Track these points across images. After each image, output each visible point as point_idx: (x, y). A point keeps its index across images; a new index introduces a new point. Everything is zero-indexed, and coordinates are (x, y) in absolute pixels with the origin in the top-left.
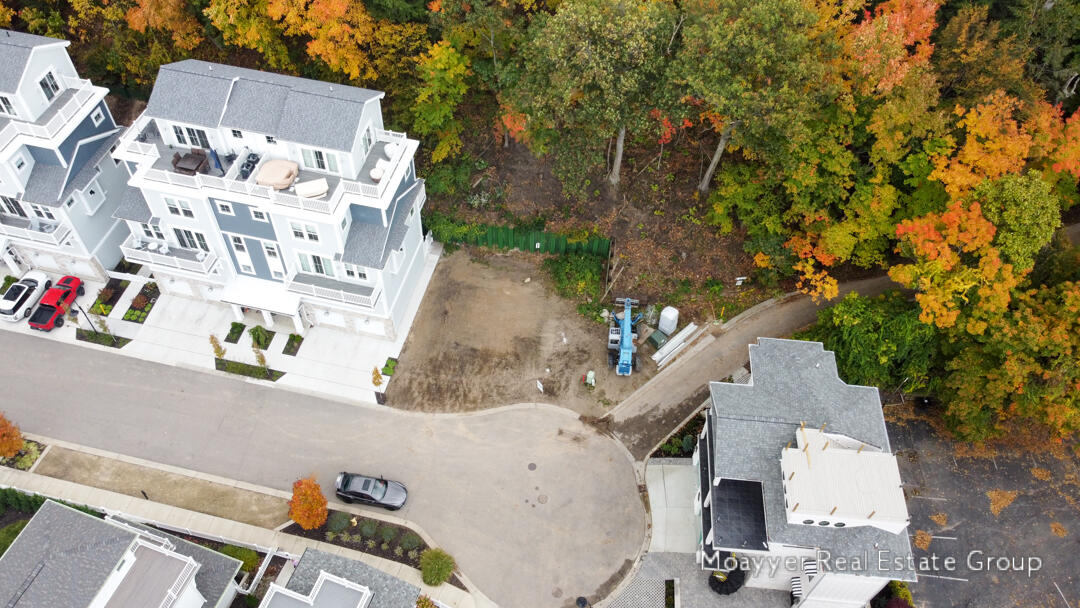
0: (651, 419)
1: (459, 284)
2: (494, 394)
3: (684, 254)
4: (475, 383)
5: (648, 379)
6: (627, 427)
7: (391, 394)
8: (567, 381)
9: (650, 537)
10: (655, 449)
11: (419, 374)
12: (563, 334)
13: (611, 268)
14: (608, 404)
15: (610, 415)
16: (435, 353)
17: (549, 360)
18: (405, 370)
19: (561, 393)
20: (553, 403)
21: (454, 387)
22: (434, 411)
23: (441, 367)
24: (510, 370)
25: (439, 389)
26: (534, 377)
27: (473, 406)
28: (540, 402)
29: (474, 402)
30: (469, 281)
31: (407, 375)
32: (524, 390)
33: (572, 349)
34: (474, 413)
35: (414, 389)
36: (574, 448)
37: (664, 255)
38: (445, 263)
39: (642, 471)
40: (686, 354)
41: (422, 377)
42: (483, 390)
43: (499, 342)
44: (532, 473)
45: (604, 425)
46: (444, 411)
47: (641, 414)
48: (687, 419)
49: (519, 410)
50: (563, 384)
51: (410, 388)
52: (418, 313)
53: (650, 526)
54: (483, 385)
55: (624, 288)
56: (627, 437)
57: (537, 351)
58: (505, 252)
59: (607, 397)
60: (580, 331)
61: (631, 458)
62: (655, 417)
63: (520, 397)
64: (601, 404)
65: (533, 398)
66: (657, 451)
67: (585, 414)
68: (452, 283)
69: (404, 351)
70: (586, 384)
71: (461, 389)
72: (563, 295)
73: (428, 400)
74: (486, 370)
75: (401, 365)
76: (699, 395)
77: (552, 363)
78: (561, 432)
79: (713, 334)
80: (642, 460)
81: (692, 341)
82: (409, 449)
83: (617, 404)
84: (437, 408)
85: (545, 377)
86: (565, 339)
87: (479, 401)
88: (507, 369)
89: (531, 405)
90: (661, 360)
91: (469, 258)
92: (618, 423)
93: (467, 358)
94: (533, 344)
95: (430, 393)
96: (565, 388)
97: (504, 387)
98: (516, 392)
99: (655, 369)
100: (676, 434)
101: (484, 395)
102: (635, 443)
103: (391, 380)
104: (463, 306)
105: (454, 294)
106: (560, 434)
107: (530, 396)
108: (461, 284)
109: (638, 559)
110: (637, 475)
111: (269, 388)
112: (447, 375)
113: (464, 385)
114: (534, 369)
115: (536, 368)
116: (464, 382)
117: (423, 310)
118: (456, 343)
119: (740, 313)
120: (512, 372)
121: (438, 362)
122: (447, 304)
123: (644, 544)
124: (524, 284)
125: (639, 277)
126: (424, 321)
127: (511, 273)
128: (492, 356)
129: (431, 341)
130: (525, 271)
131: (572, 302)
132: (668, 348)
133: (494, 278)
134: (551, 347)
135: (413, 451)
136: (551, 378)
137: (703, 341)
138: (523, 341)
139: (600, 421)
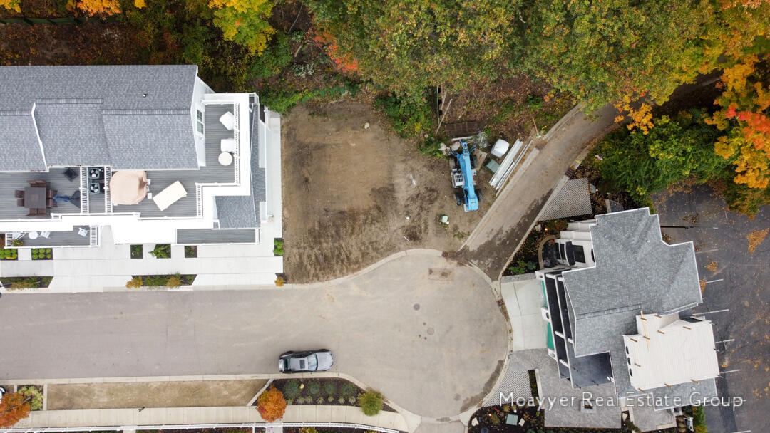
0: (498, 242)
1: (307, 146)
4: (352, 244)
5: (490, 205)
6: (480, 254)
7: (289, 272)
8: (426, 223)
9: (512, 340)
10: (505, 268)
11: (305, 248)
12: (411, 177)
13: (441, 102)
14: (463, 237)
15: (465, 246)
16: (310, 225)
17: (406, 206)
18: (292, 247)
19: (423, 235)
20: (419, 247)
21: (336, 252)
22: (328, 279)
23: (320, 236)
24: (377, 225)
25: (326, 258)
26: (397, 224)
27: (357, 266)
28: (410, 248)
29: (357, 262)
30: (316, 140)
31: (295, 251)
32: (393, 241)
33: (423, 190)
34: (360, 273)
35: (305, 263)
36: (444, 284)
38: (288, 124)
39: (498, 289)
40: (517, 173)
41: (308, 250)
42: (361, 249)
43: (360, 199)
44: (417, 313)
45: (462, 257)
46: (336, 277)
47: (490, 239)
48: (526, 236)
49: (394, 260)
50: (423, 227)
51: (302, 262)
52: (282, 187)
53: (511, 331)
54: (360, 245)
55: (455, 118)
56: (482, 262)
57: (394, 199)
58: (338, 97)
59: (460, 230)
60: (425, 169)
61: (488, 279)
62: (500, 239)
63: (391, 249)
64: (457, 238)
65: (402, 246)
66: (507, 270)
67: (446, 251)
68: (302, 146)
69: (284, 228)
70: (441, 224)
71: (342, 253)
72: (402, 136)
73: (320, 270)
74: (357, 229)
75: (287, 243)
76: (532, 210)
78: (431, 272)
79: (536, 147)
80: (497, 279)
81: (520, 159)
82: (321, 316)
83: (469, 235)
84: (330, 275)
85: (408, 224)
86: (414, 182)
87: (361, 260)
88: (374, 224)
89: (402, 253)
90: (498, 184)
91: (307, 112)
92: (473, 252)
93: (338, 222)
94: (389, 193)
95: (319, 263)
96: (425, 230)
97: (376, 242)
98: (387, 244)
99: (494, 193)
100: (519, 251)
101: (363, 253)
102: (489, 266)
103: (284, 260)
104: (319, 169)
105: (307, 158)
106: (430, 273)
107: (399, 245)
108: (310, 146)
109: (507, 358)
110: (495, 293)
111: (190, 291)
112: (327, 243)
113: (345, 249)
114: (396, 218)
115: (398, 217)
116: (343, 245)
117: (286, 183)
118: (325, 210)
119: (558, 121)
120: (379, 226)
121: (317, 232)
122: (305, 171)
123: (509, 346)
124: (367, 131)
125: (466, 105)
126: (291, 194)
127: (350, 120)
128: (358, 214)
129: (304, 213)
130: (362, 114)
131: (411, 141)
132: (501, 171)
133: (336, 131)
134: (405, 193)
135: (323, 318)
136: (412, 224)
137: (529, 157)
138: (380, 192)
139: (459, 253)
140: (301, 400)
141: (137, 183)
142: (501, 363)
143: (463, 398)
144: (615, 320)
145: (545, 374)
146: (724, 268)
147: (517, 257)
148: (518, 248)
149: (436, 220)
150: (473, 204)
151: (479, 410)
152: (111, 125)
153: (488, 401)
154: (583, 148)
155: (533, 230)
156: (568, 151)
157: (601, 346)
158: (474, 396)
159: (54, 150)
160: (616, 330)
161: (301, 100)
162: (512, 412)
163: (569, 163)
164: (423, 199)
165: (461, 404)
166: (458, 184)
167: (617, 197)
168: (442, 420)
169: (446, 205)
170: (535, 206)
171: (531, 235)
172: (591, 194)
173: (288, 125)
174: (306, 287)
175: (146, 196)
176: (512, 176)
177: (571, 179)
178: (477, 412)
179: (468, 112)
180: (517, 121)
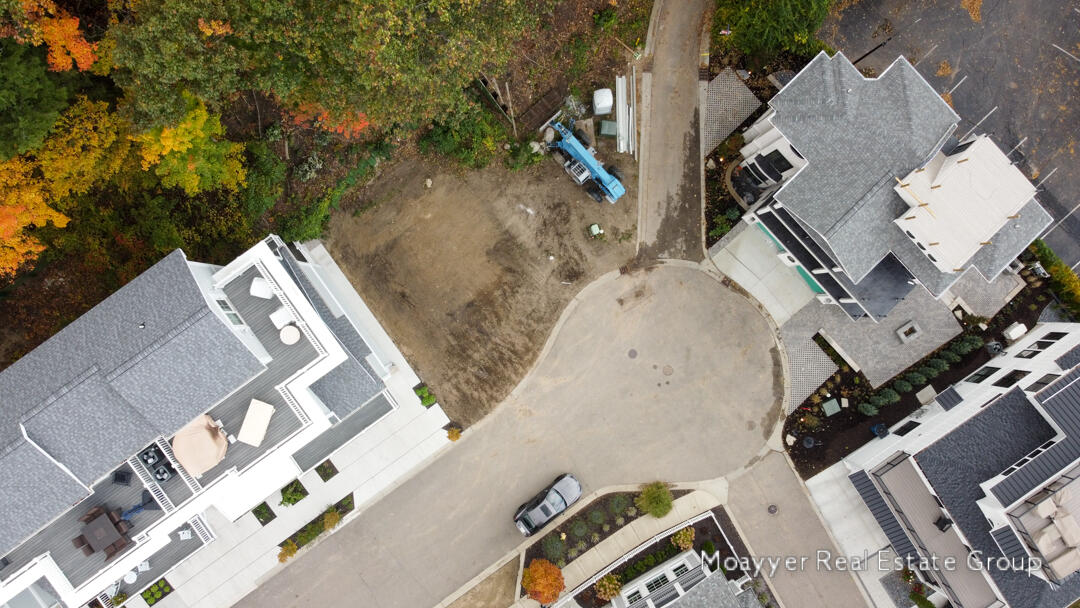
0: (675, 214)
1: (376, 255)
4: (507, 333)
5: (636, 177)
6: (664, 242)
7: (457, 416)
8: (575, 249)
9: (769, 315)
10: (704, 238)
11: (456, 376)
12: (522, 207)
13: (495, 95)
14: (630, 236)
15: (640, 245)
16: (444, 345)
17: (540, 246)
18: (440, 385)
19: (583, 266)
20: (587, 283)
21: (496, 355)
22: (507, 393)
23: (464, 350)
24: (522, 290)
25: (488, 370)
26: (543, 273)
27: (531, 354)
28: (577, 292)
29: (528, 350)
30: (382, 240)
31: (447, 386)
32: (553, 297)
33: (546, 214)
34: (539, 358)
35: (468, 392)
36: (644, 305)
38: (336, 244)
39: (713, 269)
40: (643, 117)
41: (462, 375)
42: (522, 332)
43: (481, 274)
44: (638, 360)
45: (643, 260)
46: (515, 384)
47: (663, 216)
48: (703, 183)
49: (569, 318)
50: (576, 257)
51: (464, 395)
52: (380, 323)
53: (760, 306)
54: (517, 327)
55: (525, 102)
56: (672, 250)
57: (520, 246)
58: (372, 173)
59: (622, 230)
60: (532, 187)
61: (694, 265)
62: (676, 208)
63: (556, 307)
64: (624, 242)
65: (567, 295)
66: (707, 239)
67: (622, 265)
68: (370, 259)
69: (416, 369)
70: (595, 237)
71: (504, 351)
72: (479, 166)
74: (501, 312)
75: (431, 383)
76: (690, 149)
78: (621, 302)
79: (644, 71)
80: (704, 257)
81: (634, 98)
82: (529, 441)
83: (636, 228)
84: (507, 387)
85: (556, 265)
86: (529, 210)
87: (530, 344)
88: (517, 292)
89: (573, 304)
90: (628, 146)
91: (348, 216)
92: (654, 244)
93: (474, 318)
94: (509, 244)
95: (485, 381)
96: (581, 258)
97: (533, 311)
98: (549, 305)
99: (632, 159)
100: (707, 207)
101: (527, 335)
102: (684, 248)
103: (441, 406)
104: (409, 272)
105: (385, 269)
106: (622, 304)
107: (563, 297)
108: (380, 253)
109: (777, 341)
110: (712, 275)
111: (358, 518)
112: (478, 351)
113: (503, 344)
114: (538, 268)
115: (539, 265)
116: (499, 341)
117: (382, 315)
118: (448, 314)
119: (648, 23)
120: (524, 290)
121: (457, 347)
123: (770, 324)
124: (431, 191)
125: (529, 77)
126: (395, 324)
127: (405, 190)
128: (490, 293)
129: (426, 335)
130: (415, 173)
131: (493, 165)
132: (623, 128)
133: (398, 214)
134: (528, 231)
135: (534, 441)
136: (561, 262)
137: (643, 88)
138: (498, 251)
139: (639, 258)
140: (573, 553)
141: (207, 435)
142: (774, 351)
143: (758, 422)
144: (872, 210)
145: (833, 329)
146: (959, 60)
147: (709, 216)
148: (703, 205)
149: (585, 237)
150: (616, 189)
151: (786, 423)
152: (128, 388)
153: (789, 406)
154: (699, 35)
155: (707, 171)
156: (684, 51)
157: (877, 250)
158: (769, 410)
159: (83, 462)
160: (882, 221)
161: (330, 206)
162: (825, 399)
163: (696, 63)
165: (760, 430)
166: (582, 178)
167: (778, 65)
168: (751, 463)
169: (585, 212)
170: (690, 140)
171: (708, 179)
172: (746, 83)
173: (336, 246)
174: (489, 419)
175: (229, 442)
176: (639, 125)
177: (710, 80)
178: (785, 428)
179: (536, 85)
180: (601, 56)
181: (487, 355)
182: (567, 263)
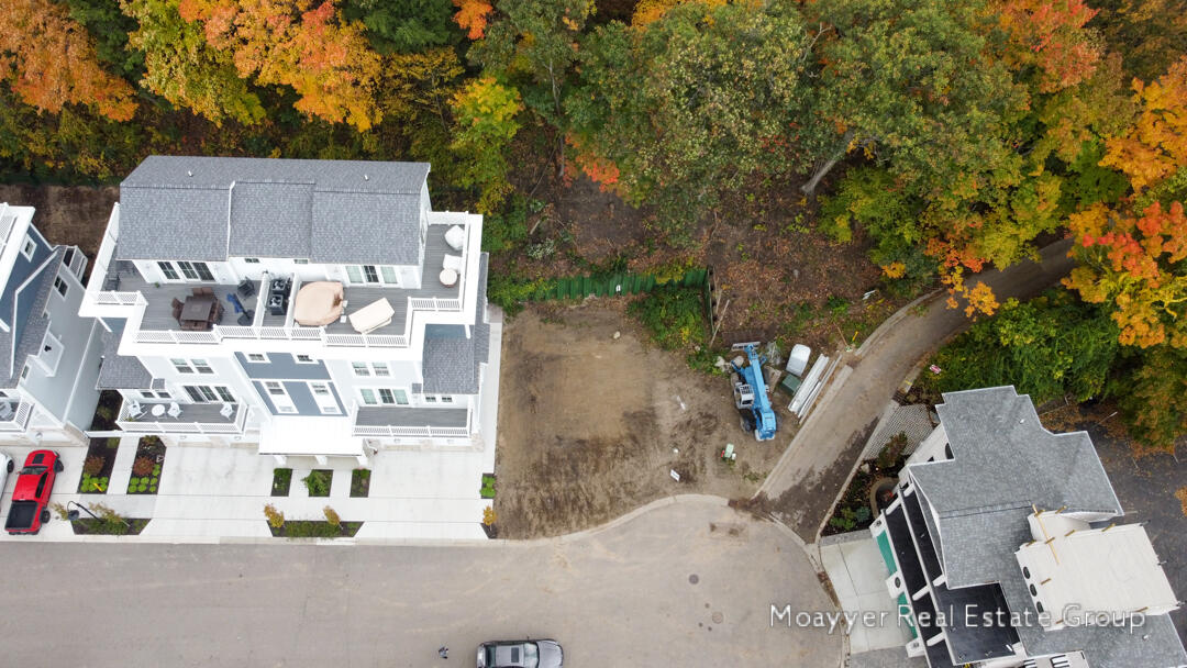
0: (809, 488)
1: (536, 357)
2: (623, 495)
3: (796, 273)
4: (596, 485)
5: (791, 437)
6: (786, 503)
7: (502, 522)
8: (702, 459)
9: (848, 638)
10: (823, 525)
11: (526, 489)
12: (678, 399)
13: (714, 304)
14: (757, 479)
15: (761, 492)
16: (535, 457)
17: (673, 437)
18: (507, 487)
19: (699, 476)
20: (694, 492)
21: (572, 496)
22: (558, 534)
23: (549, 473)
24: (632, 460)
25: (556, 503)
26: (660, 461)
27: (603, 515)
28: (680, 493)
29: (602, 510)
30: (551, 349)
31: (512, 492)
32: (655, 482)
33: (695, 416)
34: (606, 525)
35: (526, 510)
36: (733, 545)
37: (771, 276)
38: (512, 331)
39: (818, 560)
40: (826, 396)
41: (531, 493)
42: (608, 493)
43: (610, 427)
44: (695, 588)
45: (757, 507)
46: (571, 531)
47: (797, 483)
48: (849, 479)
49: (657, 509)
50: (698, 465)
51: (520, 509)
52: (499, 407)
54: (607, 486)
55: (735, 325)
56: (788, 516)
57: (656, 426)
58: (579, 302)
59: (753, 469)
60: (697, 390)
61: (801, 542)
62: (812, 483)
63: (653, 492)
64: (748, 481)
65: (669, 490)
66: (826, 527)
67: (734, 498)
68: (528, 357)
69: (498, 460)
70: (724, 459)
71: (581, 497)
72: (664, 347)
74: (603, 464)
75: (501, 481)
76: (853, 445)
77: (677, 439)
78: (713, 528)
79: (848, 364)
80: (813, 541)
81: (828, 378)
82: (545, 590)
83: (765, 477)
84: (562, 528)
85: (676, 460)
86: (682, 405)
87: (608, 508)
88: (628, 459)
89: (670, 500)
90: (800, 409)
91: (538, 318)
92: (774, 500)
93: (576, 455)
94: (648, 418)
95: (546, 510)
96: (702, 469)
97: (631, 483)
98: (647, 486)
99: (797, 423)
100: (841, 501)
101: (611, 498)
102: (800, 522)
103: (494, 503)
104: (551, 386)
105: (536, 371)
106: (712, 530)
107: (664, 488)
108: (540, 357)
109: (843, 666)
110: (812, 561)
111: (351, 547)
112: (560, 483)
113: (584, 491)
114: (659, 452)
115: (661, 450)
116: (583, 487)
117: (505, 403)
118: (558, 437)
119: (872, 332)
120: (634, 461)
121: (544, 467)
122: (531, 387)
123: (844, 647)
124: (614, 341)
125: (749, 307)
126: (510, 415)
127: (594, 329)
128: (604, 445)
129: (527, 440)
130: (611, 322)
131: (677, 354)
132: (804, 391)
133: (577, 341)
134: (670, 419)
135: (550, 592)
136: (682, 460)
137: (840, 376)
138: (635, 417)
139: (752, 503)
141: (331, 299)
144: (997, 525)
148: (839, 497)
149: (716, 454)
152: (322, 205)
154: (912, 366)
155: (858, 471)
156: (891, 370)
157: (986, 571)
159: (242, 237)
160: (1003, 544)
163: (896, 385)
164: (696, 427)
166: (745, 397)
169: (730, 436)
170: (857, 438)
171: (856, 478)
173: (509, 333)
174: (526, 544)
175: (339, 319)
176: (818, 399)
177: (902, 405)
179: (751, 318)
180: (818, 333)
181: (564, 490)
182: (687, 465)
